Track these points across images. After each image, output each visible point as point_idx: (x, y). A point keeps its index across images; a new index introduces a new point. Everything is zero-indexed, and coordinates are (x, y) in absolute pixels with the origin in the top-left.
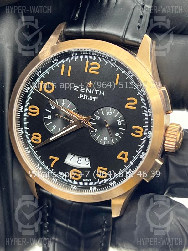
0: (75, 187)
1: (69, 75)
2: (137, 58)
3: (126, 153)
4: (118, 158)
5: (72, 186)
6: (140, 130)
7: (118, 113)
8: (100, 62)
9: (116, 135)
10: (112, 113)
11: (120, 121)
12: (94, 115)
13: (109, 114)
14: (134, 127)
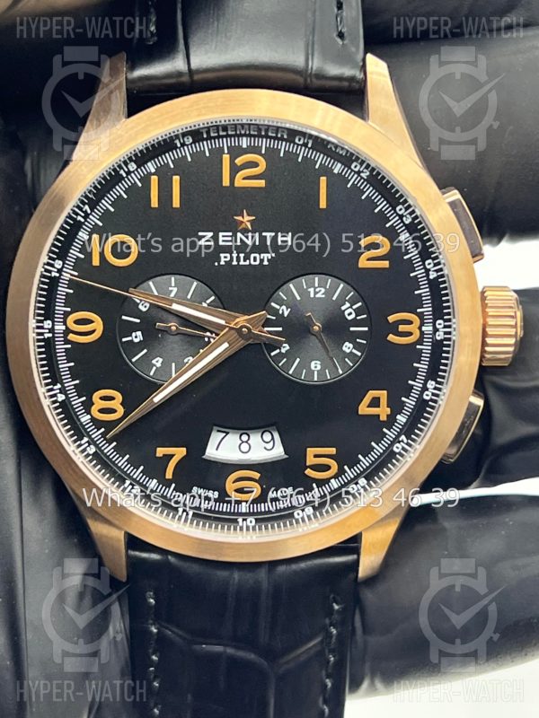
0: (248, 520)
1: (176, 203)
2: (370, 122)
3: (383, 394)
4: (360, 413)
5: (240, 520)
6: (410, 322)
7: (342, 286)
8: (263, 152)
9: (344, 348)
10: (323, 290)
11: (351, 307)
12: (273, 304)
13: (316, 293)
14: (391, 318)
